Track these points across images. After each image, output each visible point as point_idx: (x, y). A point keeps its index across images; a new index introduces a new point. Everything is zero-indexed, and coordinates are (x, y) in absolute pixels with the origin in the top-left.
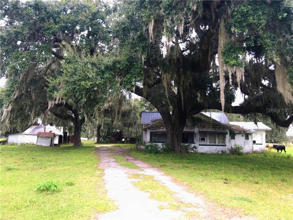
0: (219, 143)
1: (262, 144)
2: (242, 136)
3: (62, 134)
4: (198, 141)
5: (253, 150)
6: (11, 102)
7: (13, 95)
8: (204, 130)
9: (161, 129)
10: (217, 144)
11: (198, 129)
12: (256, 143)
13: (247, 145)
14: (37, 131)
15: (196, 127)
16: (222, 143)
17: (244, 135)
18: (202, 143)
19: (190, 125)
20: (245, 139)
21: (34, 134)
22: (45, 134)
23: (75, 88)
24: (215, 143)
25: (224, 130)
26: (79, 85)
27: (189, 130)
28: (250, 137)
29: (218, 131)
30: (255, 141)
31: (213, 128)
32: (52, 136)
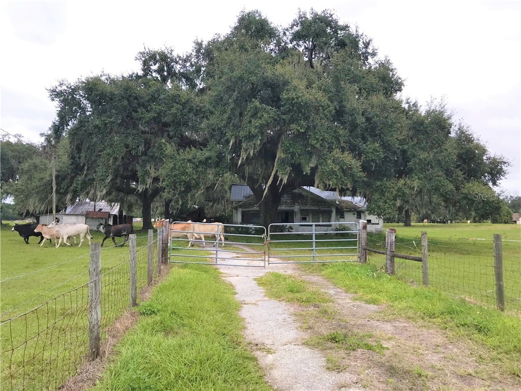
1: (379, 224)
2: (354, 214)
3: (117, 214)
4: (299, 221)
8: (306, 208)
9: (255, 208)
11: (299, 207)
12: (372, 223)
14: (80, 210)
15: (296, 204)
17: (356, 213)
18: (303, 223)
19: (289, 202)
20: (357, 218)
22: (97, 215)
25: (329, 207)
27: (288, 208)
28: (362, 215)
29: (321, 209)
30: (370, 220)
31: (317, 205)
32: (106, 217)
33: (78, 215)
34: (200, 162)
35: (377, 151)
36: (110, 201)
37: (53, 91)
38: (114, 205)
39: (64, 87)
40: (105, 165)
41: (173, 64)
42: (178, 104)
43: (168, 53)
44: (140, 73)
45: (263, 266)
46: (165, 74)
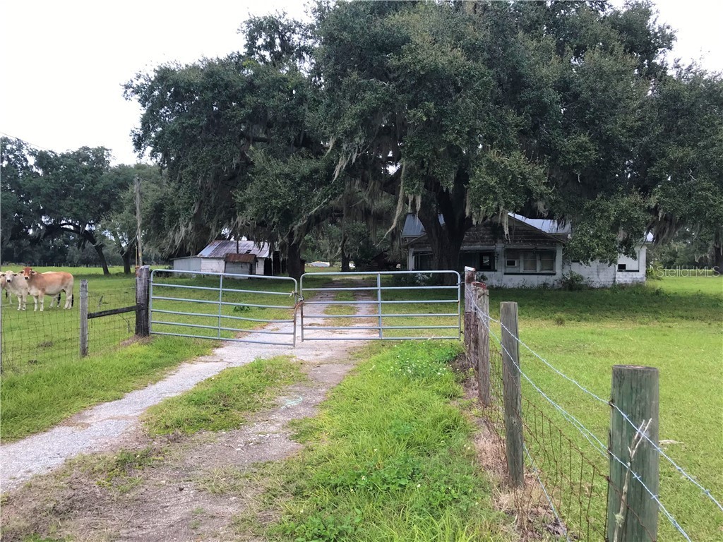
0: (542, 270)
1: (638, 271)
3: (270, 257)
4: (503, 267)
5: (614, 281)
6: (190, 219)
7: (192, 210)
8: (514, 246)
10: (538, 271)
11: (502, 245)
12: (627, 269)
13: (603, 274)
14: (223, 252)
15: (499, 241)
16: (549, 270)
18: (510, 270)
19: (487, 238)
21: (219, 256)
22: (239, 258)
24: (536, 270)
25: (551, 245)
26: (270, 203)
27: (486, 247)
29: (539, 248)
30: (625, 265)
31: (532, 242)
32: (251, 260)
33: (219, 259)
34: (303, 178)
35: (586, 149)
36: (257, 241)
37: (127, 87)
38: (263, 246)
39: (142, 80)
41: (290, 35)
42: (282, 91)
43: (280, 17)
44: (243, 51)
45: (292, 343)
46: (280, 49)
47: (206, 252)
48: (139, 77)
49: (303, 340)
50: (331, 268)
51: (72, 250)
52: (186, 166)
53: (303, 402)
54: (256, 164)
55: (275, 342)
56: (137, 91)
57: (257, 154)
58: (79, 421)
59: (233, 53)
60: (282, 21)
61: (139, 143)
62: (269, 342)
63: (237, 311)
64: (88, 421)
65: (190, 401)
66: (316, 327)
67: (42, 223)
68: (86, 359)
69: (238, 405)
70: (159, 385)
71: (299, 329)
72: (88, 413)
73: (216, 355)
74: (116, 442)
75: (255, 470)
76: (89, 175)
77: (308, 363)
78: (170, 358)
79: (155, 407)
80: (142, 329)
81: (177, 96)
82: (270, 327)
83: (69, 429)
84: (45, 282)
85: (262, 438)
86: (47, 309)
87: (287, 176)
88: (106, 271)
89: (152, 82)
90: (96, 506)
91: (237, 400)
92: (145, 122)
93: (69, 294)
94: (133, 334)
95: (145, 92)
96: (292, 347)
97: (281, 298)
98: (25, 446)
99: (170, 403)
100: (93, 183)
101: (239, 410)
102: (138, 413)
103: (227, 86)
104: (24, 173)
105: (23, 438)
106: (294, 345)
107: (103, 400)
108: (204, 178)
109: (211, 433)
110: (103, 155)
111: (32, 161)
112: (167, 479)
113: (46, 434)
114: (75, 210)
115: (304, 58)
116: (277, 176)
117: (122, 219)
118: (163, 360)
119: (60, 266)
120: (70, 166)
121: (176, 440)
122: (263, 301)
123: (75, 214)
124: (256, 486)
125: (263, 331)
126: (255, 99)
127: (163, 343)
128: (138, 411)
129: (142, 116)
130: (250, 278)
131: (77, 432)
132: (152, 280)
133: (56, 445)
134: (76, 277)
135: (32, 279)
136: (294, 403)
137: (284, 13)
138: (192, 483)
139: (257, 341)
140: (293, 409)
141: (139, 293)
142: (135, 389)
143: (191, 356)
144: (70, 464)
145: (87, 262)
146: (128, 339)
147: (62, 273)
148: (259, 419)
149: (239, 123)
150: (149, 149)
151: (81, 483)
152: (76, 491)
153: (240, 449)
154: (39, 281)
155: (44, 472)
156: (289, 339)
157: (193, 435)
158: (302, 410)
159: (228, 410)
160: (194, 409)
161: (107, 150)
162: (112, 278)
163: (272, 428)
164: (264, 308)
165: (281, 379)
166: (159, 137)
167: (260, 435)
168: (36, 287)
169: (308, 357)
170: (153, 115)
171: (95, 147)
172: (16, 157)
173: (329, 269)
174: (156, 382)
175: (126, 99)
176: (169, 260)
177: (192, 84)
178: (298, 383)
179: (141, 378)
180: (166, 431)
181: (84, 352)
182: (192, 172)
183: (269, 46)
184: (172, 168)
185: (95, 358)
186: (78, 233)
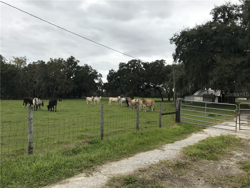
6: (193, 82)
7: (193, 79)
14: (202, 94)
22: (208, 96)
23: (222, 77)
26: (223, 76)
32: (213, 97)
33: (201, 96)
34: (238, 65)
36: (215, 90)
37: (171, 40)
39: (176, 37)
40: (192, 71)
41: (232, 11)
42: (229, 33)
43: (228, 5)
44: (212, 20)
45: (235, 130)
46: (227, 17)
47: (196, 94)
48: (175, 36)
49: (240, 129)
50: (247, 101)
51: (152, 93)
52: (191, 64)
53: (244, 155)
54: (217, 61)
55: (227, 129)
56: (174, 40)
57: (218, 58)
58: (161, 149)
59: (209, 22)
60: (228, 6)
61: (175, 58)
62: (225, 129)
63: (210, 116)
64: (164, 149)
65: (198, 147)
66: (244, 125)
67: (145, 85)
68: (161, 128)
69: (217, 151)
70: (185, 140)
71: (238, 125)
72: (164, 146)
73: (204, 131)
74: (174, 158)
75: (228, 178)
76: (158, 69)
77: (244, 139)
78: (188, 131)
79: (185, 147)
80: (178, 120)
81: (188, 40)
82: (224, 123)
83: (159, 151)
84: (147, 103)
85: (228, 166)
86: (147, 111)
87: (230, 65)
88: (162, 100)
89: (179, 37)
90: (171, 178)
91: (216, 150)
92: (177, 50)
93: (153, 107)
94: (174, 121)
95: (177, 40)
96: (235, 132)
97: (227, 112)
98: (147, 154)
99: (190, 147)
100: (159, 71)
101: (217, 154)
102: (180, 149)
103: (206, 34)
104: (140, 70)
105: (146, 151)
106: (236, 131)
107: (168, 143)
108: (197, 68)
109: (207, 160)
110: (163, 62)
111: (142, 66)
112: (193, 174)
113: (153, 151)
114: (154, 80)
115: (238, 19)
116: (226, 66)
117: (168, 83)
118: (186, 131)
119: (149, 98)
120: (152, 67)
121: (194, 160)
122: (219, 112)
123: (154, 81)
124: (229, 185)
125: (221, 124)
126: (217, 37)
127: (185, 125)
128: (180, 148)
129: (176, 49)
130: (213, 103)
131: (161, 152)
132: (181, 103)
133: (156, 155)
134: (155, 101)
135: (144, 102)
136: (240, 155)
137: (229, 3)
138: (203, 178)
139: (219, 128)
140: (239, 157)
141: (177, 108)
142: (178, 140)
143: (195, 131)
144: (161, 162)
145: (157, 97)
146: (173, 123)
147: (151, 100)
148: (226, 158)
149: (210, 47)
150: (178, 59)
151: (165, 169)
152: (164, 172)
153: (219, 169)
154: (145, 102)
155: (154, 163)
156: (234, 128)
157: (200, 160)
158: (244, 158)
159: (212, 153)
160: (200, 150)
161: (164, 61)
162: (164, 102)
163: (232, 163)
164: (220, 115)
165: (232, 144)
166: (182, 55)
167: (227, 165)
168: (145, 104)
169: (243, 137)
170: (180, 48)
171: (160, 60)
172: (138, 65)
173: (246, 101)
174: (184, 139)
175: (171, 44)
176: (183, 97)
177: (193, 36)
178: (240, 147)
179: (179, 137)
180: (190, 157)
181: (160, 126)
182: (193, 66)
183: (223, 17)
184: (186, 65)
185: (164, 128)
186: (155, 88)
